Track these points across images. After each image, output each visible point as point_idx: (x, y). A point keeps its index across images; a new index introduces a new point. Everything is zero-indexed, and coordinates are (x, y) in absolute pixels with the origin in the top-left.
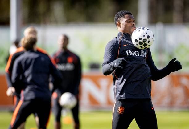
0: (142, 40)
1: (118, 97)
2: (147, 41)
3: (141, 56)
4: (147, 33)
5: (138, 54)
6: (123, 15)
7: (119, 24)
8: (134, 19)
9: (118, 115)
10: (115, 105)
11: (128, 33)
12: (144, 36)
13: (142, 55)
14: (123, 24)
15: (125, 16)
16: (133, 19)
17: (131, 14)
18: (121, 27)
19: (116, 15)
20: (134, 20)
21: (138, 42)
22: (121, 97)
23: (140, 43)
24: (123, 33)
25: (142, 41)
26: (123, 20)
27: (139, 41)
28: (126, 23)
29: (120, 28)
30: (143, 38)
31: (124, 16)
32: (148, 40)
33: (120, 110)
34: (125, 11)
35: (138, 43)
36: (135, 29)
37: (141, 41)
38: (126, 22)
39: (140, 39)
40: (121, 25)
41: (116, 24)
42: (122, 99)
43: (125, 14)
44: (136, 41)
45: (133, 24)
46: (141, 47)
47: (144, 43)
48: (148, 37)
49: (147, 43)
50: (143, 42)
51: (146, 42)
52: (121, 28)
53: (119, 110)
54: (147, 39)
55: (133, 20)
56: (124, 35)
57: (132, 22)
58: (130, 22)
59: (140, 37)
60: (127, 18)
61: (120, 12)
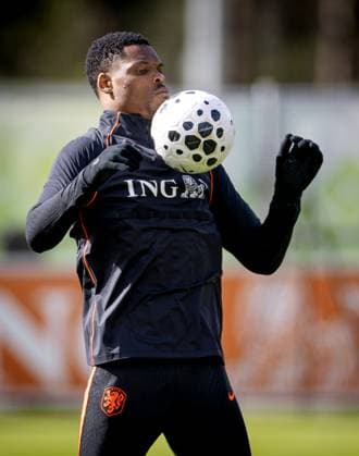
0: (195, 127)
1: (100, 354)
2: (214, 132)
3: (184, 195)
4: (207, 103)
5: (174, 189)
6: (118, 48)
7: (106, 80)
8: (160, 61)
9: (102, 419)
10: (93, 382)
11: (139, 115)
12: (200, 113)
13: (187, 192)
14: (119, 82)
15: (126, 49)
16: (157, 60)
17: (146, 43)
18: (111, 94)
19: (90, 51)
20: (161, 65)
21: (182, 139)
22: (113, 355)
23: (191, 142)
24: (119, 113)
25: (194, 132)
26: (118, 67)
27: (184, 133)
28: (130, 77)
29: (108, 95)
30: (197, 121)
31: (121, 49)
32: (216, 125)
33: (110, 399)
34: (124, 33)
35: (180, 144)
36: (167, 98)
37: (190, 133)
38: (129, 71)
39: (188, 126)
40: (111, 86)
41: (93, 83)
42: (115, 359)
43: (127, 43)
44: (173, 136)
45: (158, 80)
46: (197, 158)
47: (203, 140)
48: (216, 115)
49: (213, 136)
50: (201, 133)
51: (210, 132)
52: (113, 97)
53: (105, 402)
54: (211, 121)
55: (158, 64)
56: (122, 120)
57: (152, 73)
58: (144, 72)
59: (187, 120)
60: (134, 56)
61: (104, 38)
